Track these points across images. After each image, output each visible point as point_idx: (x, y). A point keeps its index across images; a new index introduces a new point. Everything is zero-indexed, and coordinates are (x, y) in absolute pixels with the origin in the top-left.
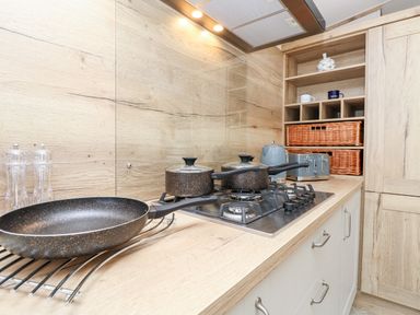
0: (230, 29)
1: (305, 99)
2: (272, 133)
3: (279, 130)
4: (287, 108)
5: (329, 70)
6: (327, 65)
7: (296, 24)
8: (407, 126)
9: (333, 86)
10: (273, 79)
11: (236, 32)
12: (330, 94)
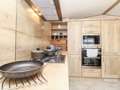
0: (43, 15)
1: (55, 34)
2: (48, 42)
3: (49, 41)
4: (51, 36)
5: (60, 28)
6: (60, 27)
7: (58, 18)
8: (74, 41)
9: (61, 32)
10: (49, 28)
11: (44, 16)
12: (60, 33)
